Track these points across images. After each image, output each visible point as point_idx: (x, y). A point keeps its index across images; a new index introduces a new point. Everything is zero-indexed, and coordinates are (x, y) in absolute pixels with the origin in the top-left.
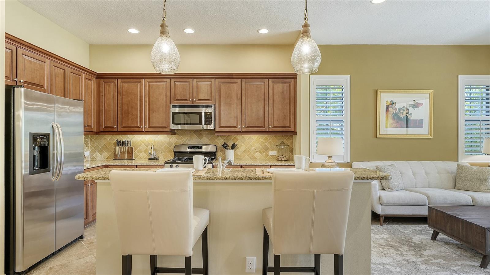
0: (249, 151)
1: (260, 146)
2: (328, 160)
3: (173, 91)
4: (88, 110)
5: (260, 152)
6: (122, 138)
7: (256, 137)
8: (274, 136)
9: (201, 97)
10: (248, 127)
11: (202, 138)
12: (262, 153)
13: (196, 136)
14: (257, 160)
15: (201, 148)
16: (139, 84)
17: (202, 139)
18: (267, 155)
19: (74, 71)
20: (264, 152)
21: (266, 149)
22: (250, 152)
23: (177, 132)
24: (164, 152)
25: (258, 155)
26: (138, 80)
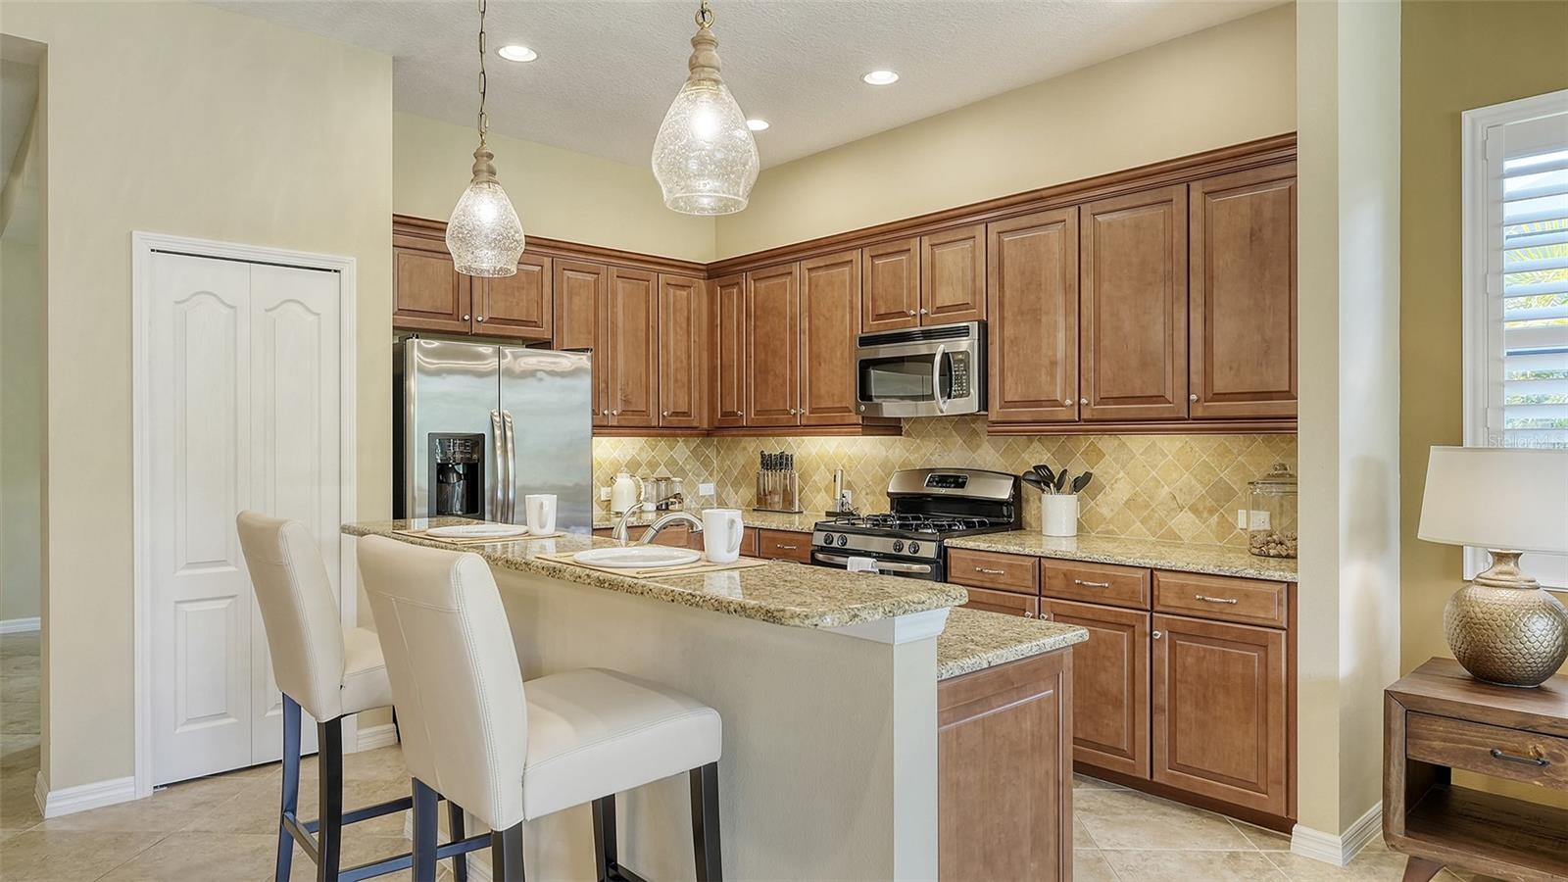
0: (1147, 506)
1: (1194, 482)
2: (1490, 574)
3: (868, 287)
4: (676, 370)
5: (1194, 509)
6: (774, 446)
7: (1178, 444)
8: (1260, 438)
9: (945, 297)
10: (1104, 400)
11: (978, 446)
12: (1205, 515)
13: (961, 441)
14: (1178, 546)
15: (962, 485)
16: (787, 279)
17: (979, 451)
18: (1226, 527)
19: (628, 273)
20: (1212, 512)
21: (1220, 498)
22: (1153, 510)
23: (905, 427)
24: (873, 493)
25: (1185, 522)
26: (782, 269)
